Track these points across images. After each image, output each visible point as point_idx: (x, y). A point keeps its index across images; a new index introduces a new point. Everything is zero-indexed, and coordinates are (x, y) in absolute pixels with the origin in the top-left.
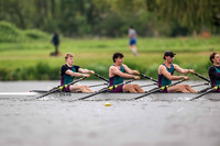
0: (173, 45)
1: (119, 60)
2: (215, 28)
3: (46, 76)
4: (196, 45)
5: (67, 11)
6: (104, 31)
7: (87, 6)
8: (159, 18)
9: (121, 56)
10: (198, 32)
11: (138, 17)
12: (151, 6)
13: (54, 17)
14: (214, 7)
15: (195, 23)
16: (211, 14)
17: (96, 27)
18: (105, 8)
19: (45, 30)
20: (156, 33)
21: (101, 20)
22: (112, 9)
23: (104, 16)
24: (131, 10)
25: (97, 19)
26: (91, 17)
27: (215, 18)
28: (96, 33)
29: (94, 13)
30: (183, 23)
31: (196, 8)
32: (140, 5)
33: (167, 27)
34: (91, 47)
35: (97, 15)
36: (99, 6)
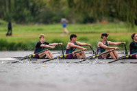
0: (85, 29)
1: (74, 38)
2: (110, 18)
3: (5, 48)
4: (98, 29)
5: (18, 7)
6: (41, 20)
7: (31, 4)
8: (76, 12)
9: (75, 36)
10: (100, 21)
11: (63, 11)
12: (71, 4)
13: (10, 11)
14: (110, 5)
15: (98, 15)
16: (108, 10)
17: (37, 17)
18: (42, 5)
19: (4, 19)
20: (74, 21)
21: (39, 13)
22: (46, 6)
23: (41, 10)
24: (58, 7)
25: (37, 13)
26: (33, 11)
27: (110, 11)
28: (36, 21)
29: (35, 9)
30: (91, 15)
31: (99, 6)
32: (64, 4)
33: (81, 17)
34: (33, 30)
35: (37, 10)
36: (38, 4)
